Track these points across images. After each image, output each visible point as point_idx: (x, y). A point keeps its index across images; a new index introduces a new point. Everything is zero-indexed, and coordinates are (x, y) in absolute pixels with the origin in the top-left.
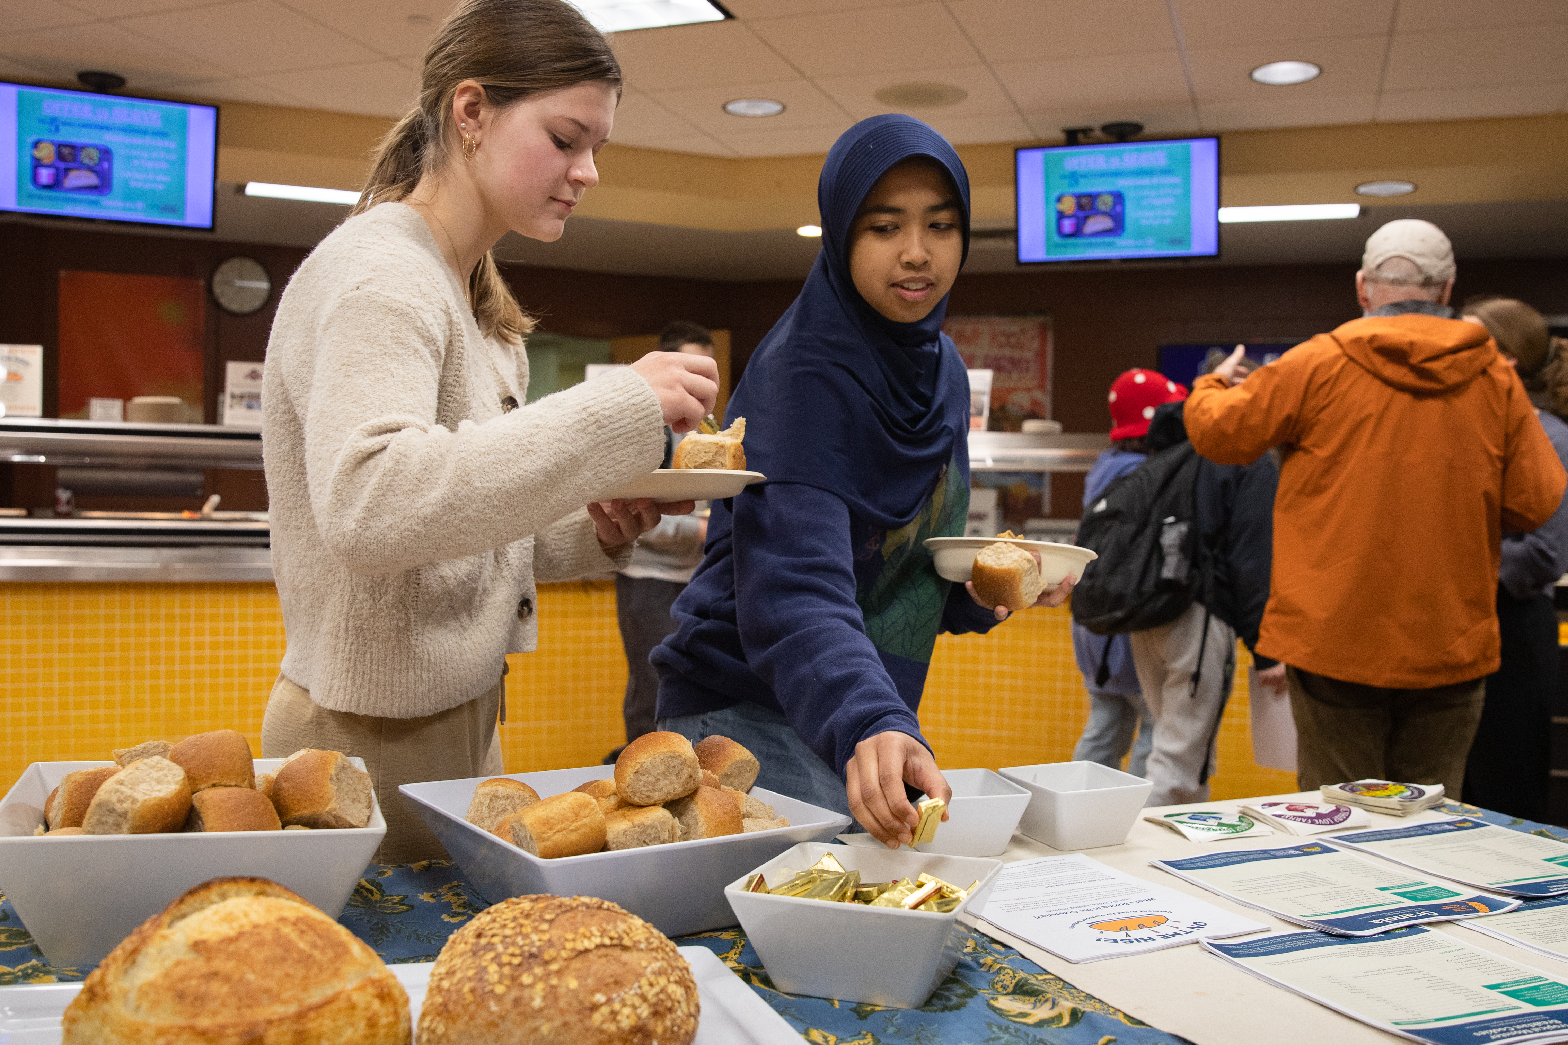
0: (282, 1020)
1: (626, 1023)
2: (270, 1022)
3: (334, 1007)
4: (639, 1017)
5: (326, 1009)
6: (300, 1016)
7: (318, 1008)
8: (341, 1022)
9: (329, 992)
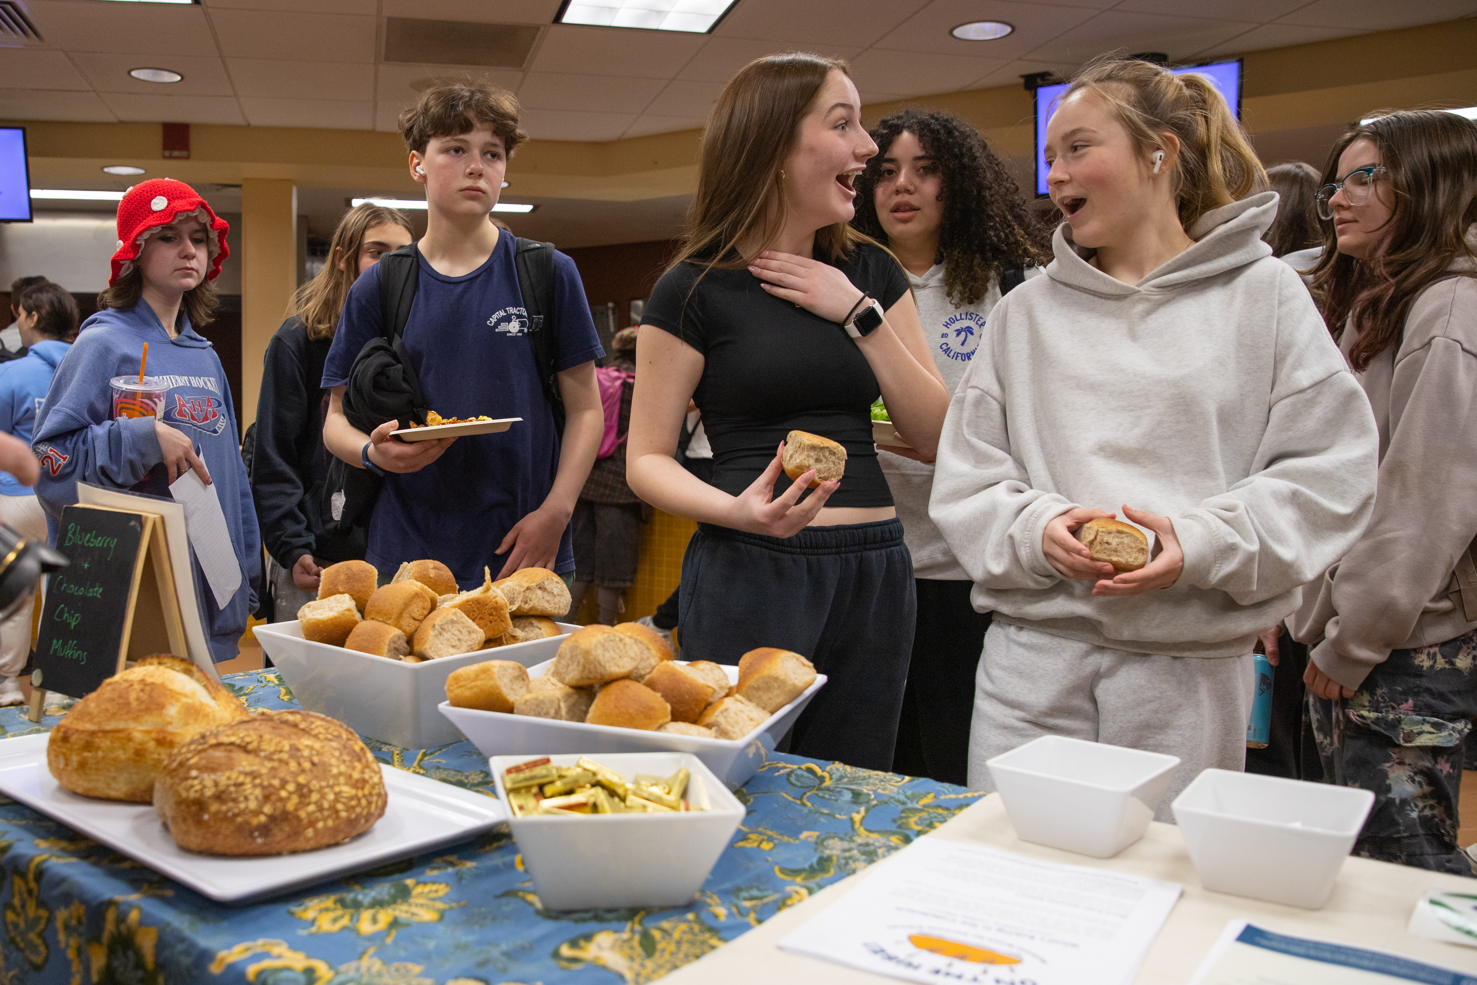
0: (83, 732)
1: (192, 795)
2: (77, 731)
3: (118, 735)
4: (202, 794)
5: (111, 735)
6: (93, 733)
7: (105, 732)
8: (116, 745)
9: (121, 725)
